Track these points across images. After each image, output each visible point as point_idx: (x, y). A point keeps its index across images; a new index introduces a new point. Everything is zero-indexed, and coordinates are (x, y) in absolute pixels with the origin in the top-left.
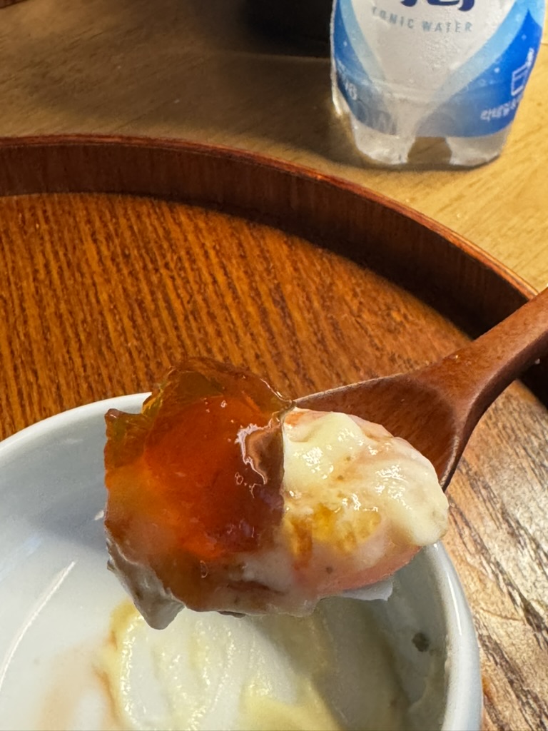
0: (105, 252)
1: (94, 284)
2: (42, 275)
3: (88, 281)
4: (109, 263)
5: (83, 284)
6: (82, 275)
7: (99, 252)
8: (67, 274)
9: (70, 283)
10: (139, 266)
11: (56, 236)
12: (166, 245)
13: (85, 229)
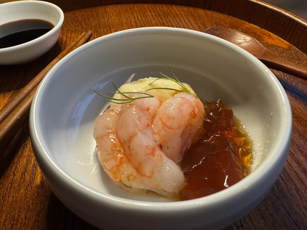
0: (153, 14)
1: (151, 20)
2: (136, 18)
3: (149, 19)
4: (155, 16)
5: (148, 20)
6: (147, 18)
7: (152, 14)
8: (143, 18)
9: (144, 19)
10: (163, 17)
11: (140, 11)
12: (170, 13)
13: (148, 10)
